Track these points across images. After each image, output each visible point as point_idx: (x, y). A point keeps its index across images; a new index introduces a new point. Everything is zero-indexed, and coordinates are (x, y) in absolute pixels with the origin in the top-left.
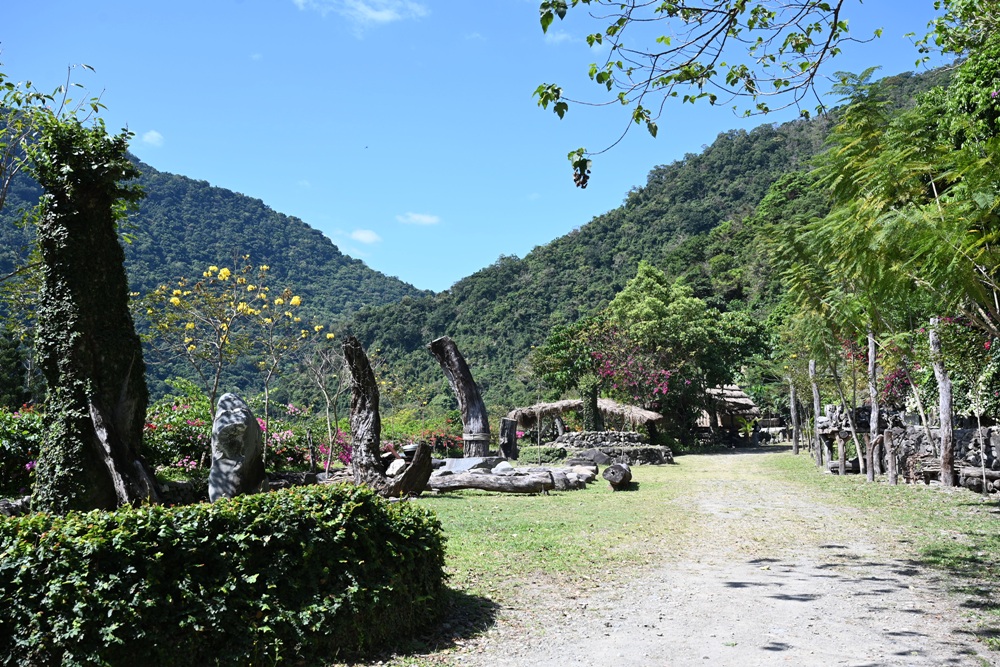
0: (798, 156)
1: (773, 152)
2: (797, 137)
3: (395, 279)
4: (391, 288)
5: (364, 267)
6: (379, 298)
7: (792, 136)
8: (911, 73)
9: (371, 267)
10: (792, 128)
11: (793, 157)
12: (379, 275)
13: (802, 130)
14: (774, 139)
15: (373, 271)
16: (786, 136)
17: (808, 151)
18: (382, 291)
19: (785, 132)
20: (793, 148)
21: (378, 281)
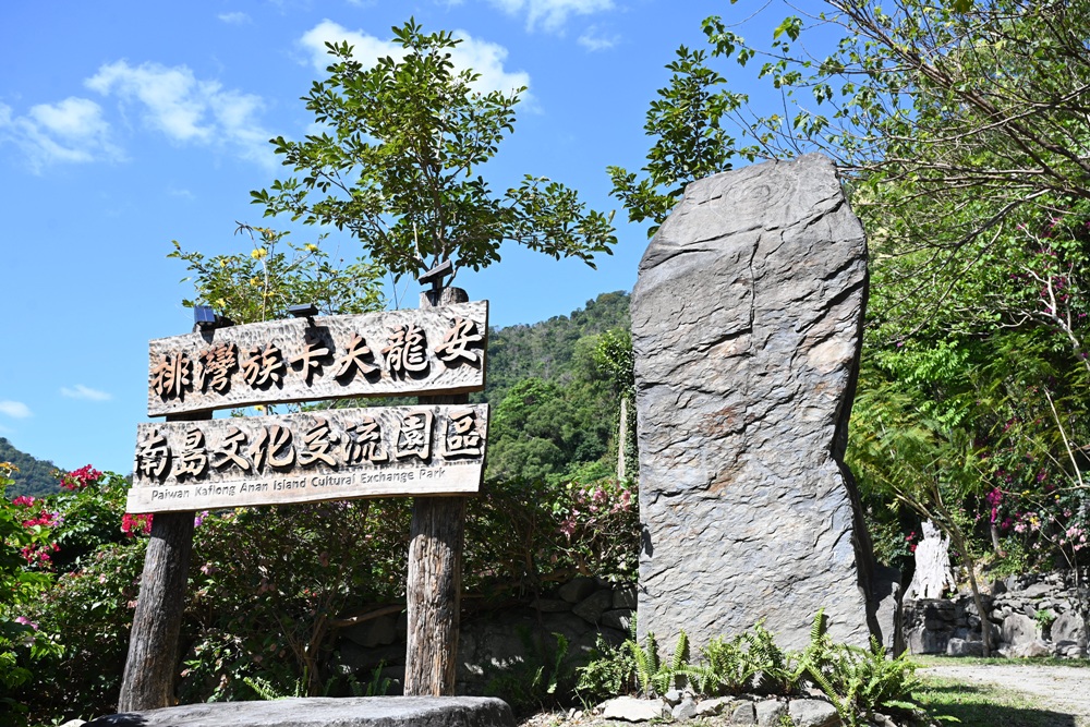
0: (519, 361)
1: (494, 355)
2: (518, 343)
3: (49, 464)
4: (42, 475)
5: (9, 447)
6: (25, 486)
7: (513, 340)
8: (624, 292)
9: (18, 448)
10: (513, 332)
11: (514, 362)
12: (28, 458)
13: (523, 335)
14: (496, 342)
15: (20, 453)
16: (507, 341)
17: (529, 357)
18: (30, 477)
19: (507, 336)
20: (514, 353)
21: (26, 465)
